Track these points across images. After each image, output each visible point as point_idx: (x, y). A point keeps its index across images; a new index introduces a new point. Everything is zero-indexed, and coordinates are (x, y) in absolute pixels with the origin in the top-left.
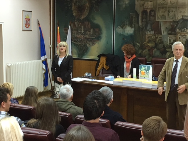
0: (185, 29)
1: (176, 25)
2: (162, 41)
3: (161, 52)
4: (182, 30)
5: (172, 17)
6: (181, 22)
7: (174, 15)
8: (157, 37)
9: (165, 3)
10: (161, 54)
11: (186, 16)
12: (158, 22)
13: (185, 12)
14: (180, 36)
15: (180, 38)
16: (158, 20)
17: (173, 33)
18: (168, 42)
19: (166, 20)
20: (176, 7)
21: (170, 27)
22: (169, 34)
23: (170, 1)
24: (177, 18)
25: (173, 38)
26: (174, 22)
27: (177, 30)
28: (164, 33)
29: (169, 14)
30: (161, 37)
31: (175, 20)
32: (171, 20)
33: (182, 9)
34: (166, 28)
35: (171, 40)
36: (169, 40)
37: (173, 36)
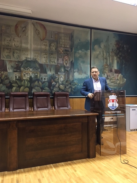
0: (28, 68)
1: (20, 65)
2: (8, 78)
3: (7, 87)
4: (26, 69)
5: (17, 57)
6: (25, 62)
7: (19, 56)
8: (3, 74)
9: (9, 45)
10: (7, 89)
11: (29, 58)
12: (4, 60)
13: (28, 55)
14: (24, 74)
15: (24, 75)
16: (3, 59)
17: (18, 71)
18: (13, 79)
19: (11, 60)
20: (20, 50)
21: (15, 66)
22: (14, 71)
23: (14, 44)
24: (21, 59)
25: (18, 75)
26: (19, 62)
27: (22, 69)
28: (10, 70)
29: (14, 55)
30: (7, 74)
31: (20, 61)
32: (16, 60)
33: (26, 52)
34: (12, 66)
35: (17, 77)
36: (15, 76)
37: (18, 73)
